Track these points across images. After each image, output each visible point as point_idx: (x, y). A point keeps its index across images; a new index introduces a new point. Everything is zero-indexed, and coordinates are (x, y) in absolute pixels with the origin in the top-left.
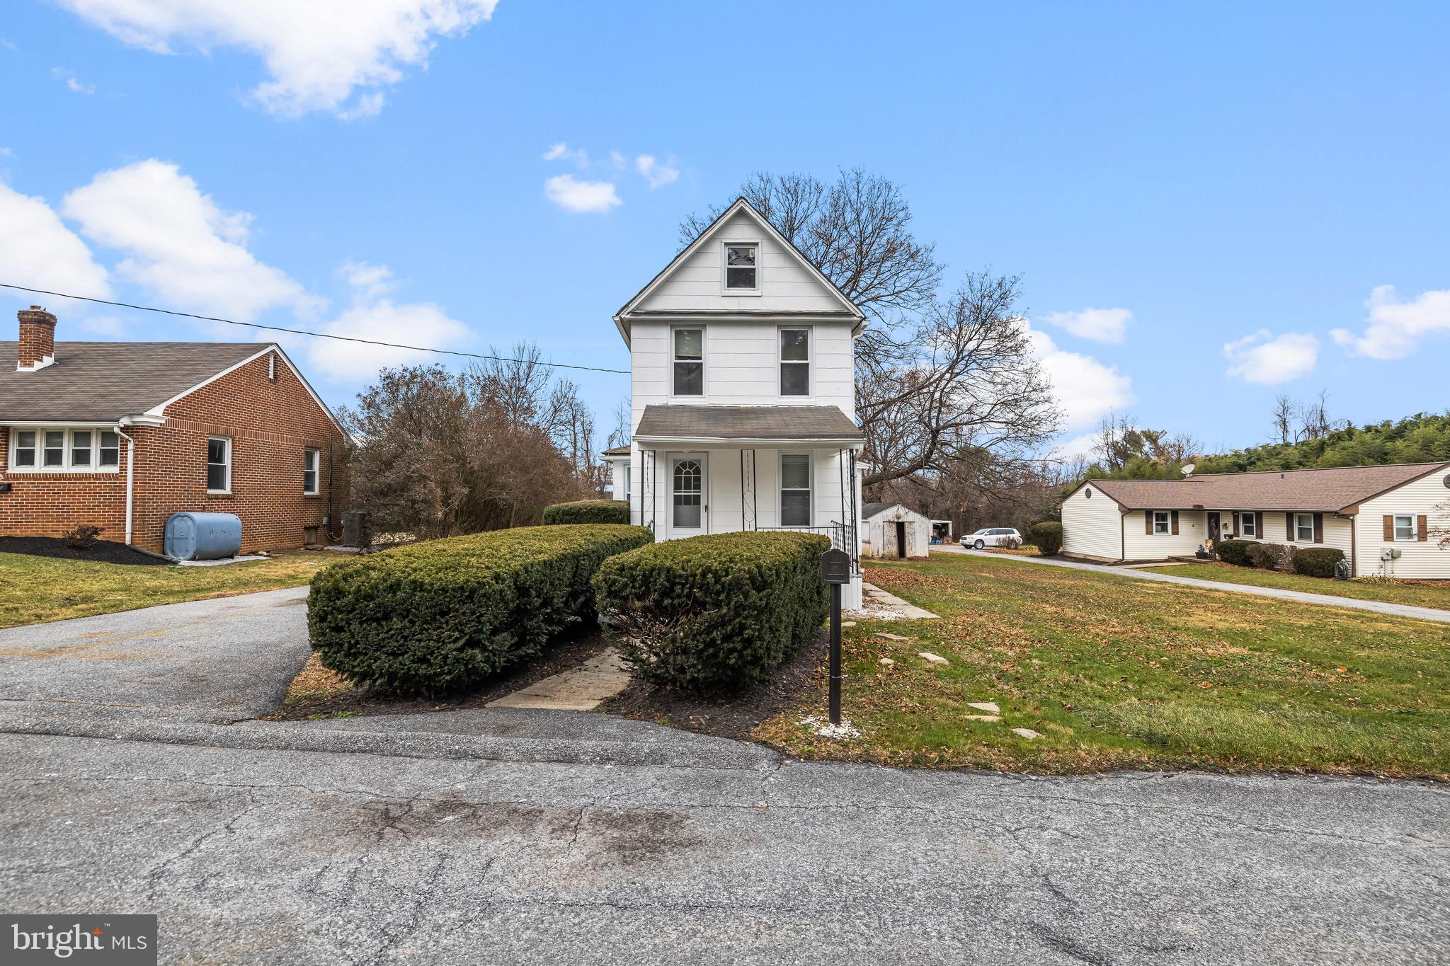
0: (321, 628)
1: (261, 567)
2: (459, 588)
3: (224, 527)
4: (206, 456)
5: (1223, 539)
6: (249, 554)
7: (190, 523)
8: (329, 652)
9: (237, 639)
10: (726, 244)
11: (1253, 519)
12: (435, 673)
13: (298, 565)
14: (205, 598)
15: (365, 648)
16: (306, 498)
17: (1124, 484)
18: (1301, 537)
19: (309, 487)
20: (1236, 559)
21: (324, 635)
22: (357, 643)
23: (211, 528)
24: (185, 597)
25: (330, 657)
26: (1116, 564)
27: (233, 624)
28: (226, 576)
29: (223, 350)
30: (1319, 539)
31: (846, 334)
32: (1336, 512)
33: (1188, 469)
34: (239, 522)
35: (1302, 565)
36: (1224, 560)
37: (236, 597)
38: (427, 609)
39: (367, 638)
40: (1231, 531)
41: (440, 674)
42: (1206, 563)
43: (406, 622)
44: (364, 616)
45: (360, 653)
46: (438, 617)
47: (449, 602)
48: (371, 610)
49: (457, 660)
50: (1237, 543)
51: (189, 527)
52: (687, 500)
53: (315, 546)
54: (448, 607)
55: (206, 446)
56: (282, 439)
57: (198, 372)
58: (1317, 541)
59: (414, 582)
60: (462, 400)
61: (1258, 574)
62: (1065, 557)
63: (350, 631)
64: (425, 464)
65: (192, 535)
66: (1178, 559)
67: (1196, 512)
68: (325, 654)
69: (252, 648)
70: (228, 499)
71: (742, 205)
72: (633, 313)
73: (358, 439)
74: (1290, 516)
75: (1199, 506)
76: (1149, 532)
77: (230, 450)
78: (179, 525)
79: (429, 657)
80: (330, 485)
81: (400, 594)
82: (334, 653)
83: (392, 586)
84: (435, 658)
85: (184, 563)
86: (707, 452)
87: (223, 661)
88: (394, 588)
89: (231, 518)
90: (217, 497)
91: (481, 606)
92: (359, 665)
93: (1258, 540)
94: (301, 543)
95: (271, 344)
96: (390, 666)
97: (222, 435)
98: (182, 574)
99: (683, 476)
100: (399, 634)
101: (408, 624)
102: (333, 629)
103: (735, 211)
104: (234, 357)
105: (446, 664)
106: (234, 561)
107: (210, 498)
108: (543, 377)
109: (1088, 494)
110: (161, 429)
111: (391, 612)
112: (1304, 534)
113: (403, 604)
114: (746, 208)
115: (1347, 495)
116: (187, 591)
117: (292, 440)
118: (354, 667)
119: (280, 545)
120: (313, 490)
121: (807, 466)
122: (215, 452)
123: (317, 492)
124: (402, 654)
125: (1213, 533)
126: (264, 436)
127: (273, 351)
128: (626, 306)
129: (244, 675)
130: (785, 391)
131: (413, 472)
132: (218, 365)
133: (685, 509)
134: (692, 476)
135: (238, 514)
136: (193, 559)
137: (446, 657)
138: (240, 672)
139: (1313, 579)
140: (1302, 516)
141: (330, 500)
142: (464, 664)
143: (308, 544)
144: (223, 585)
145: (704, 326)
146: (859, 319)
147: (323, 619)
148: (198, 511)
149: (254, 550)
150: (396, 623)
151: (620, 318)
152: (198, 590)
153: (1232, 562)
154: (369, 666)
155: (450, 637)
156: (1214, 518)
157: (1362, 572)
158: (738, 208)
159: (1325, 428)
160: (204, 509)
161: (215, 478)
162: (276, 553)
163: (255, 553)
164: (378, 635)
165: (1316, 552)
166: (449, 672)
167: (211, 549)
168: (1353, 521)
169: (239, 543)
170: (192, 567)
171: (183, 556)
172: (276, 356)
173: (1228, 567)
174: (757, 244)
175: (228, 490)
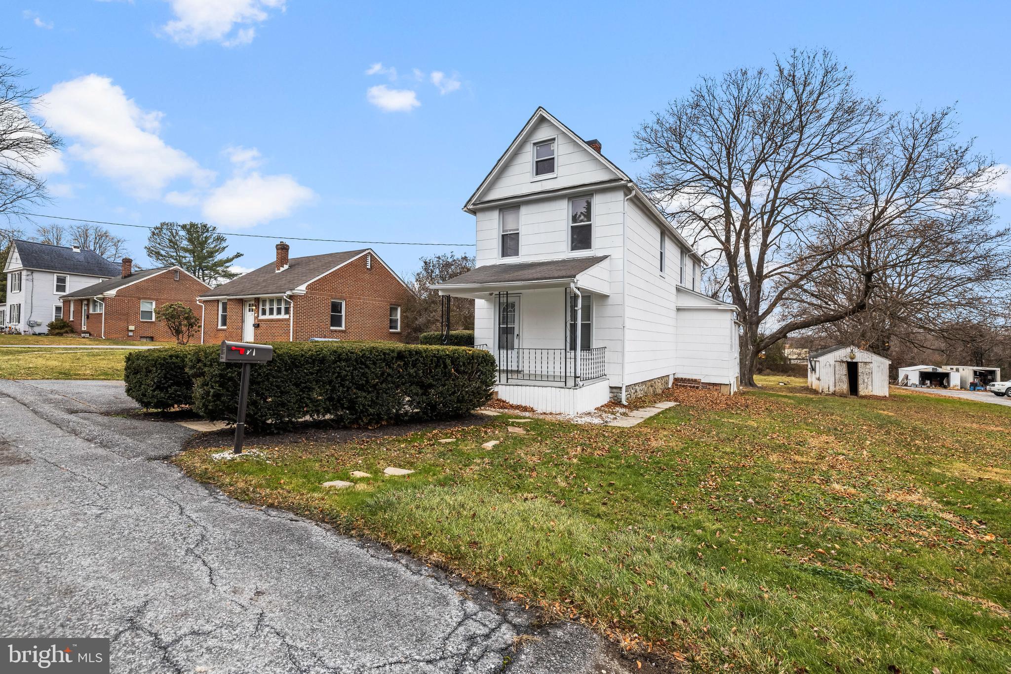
4: (330, 310)
10: (534, 144)
16: (391, 333)
19: (393, 327)
52: (506, 331)
55: (330, 304)
56: (375, 300)
70: (343, 331)
71: (540, 112)
72: (474, 204)
77: (345, 306)
86: (519, 293)
90: (336, 331)
95: (369, 249)
97: (340, 299)
103: (536, 117)
107: (332, 331)
110: (305, 296)
114: (544, 114)
117: (381, 301)
120: (397, 329)
121: (589, 304)
122: (336, 308)
123: (399, 330)
126: (364, 299)
127: (369, 253)
128: (470, 200)
130: (574, 248)
145: (521, 206)
146: (627, 182)
151: (468, 208)
158: (538, 115)
161: (335, 321)
172: (372, 255)
174: (554, 139)
175: (343, 328)
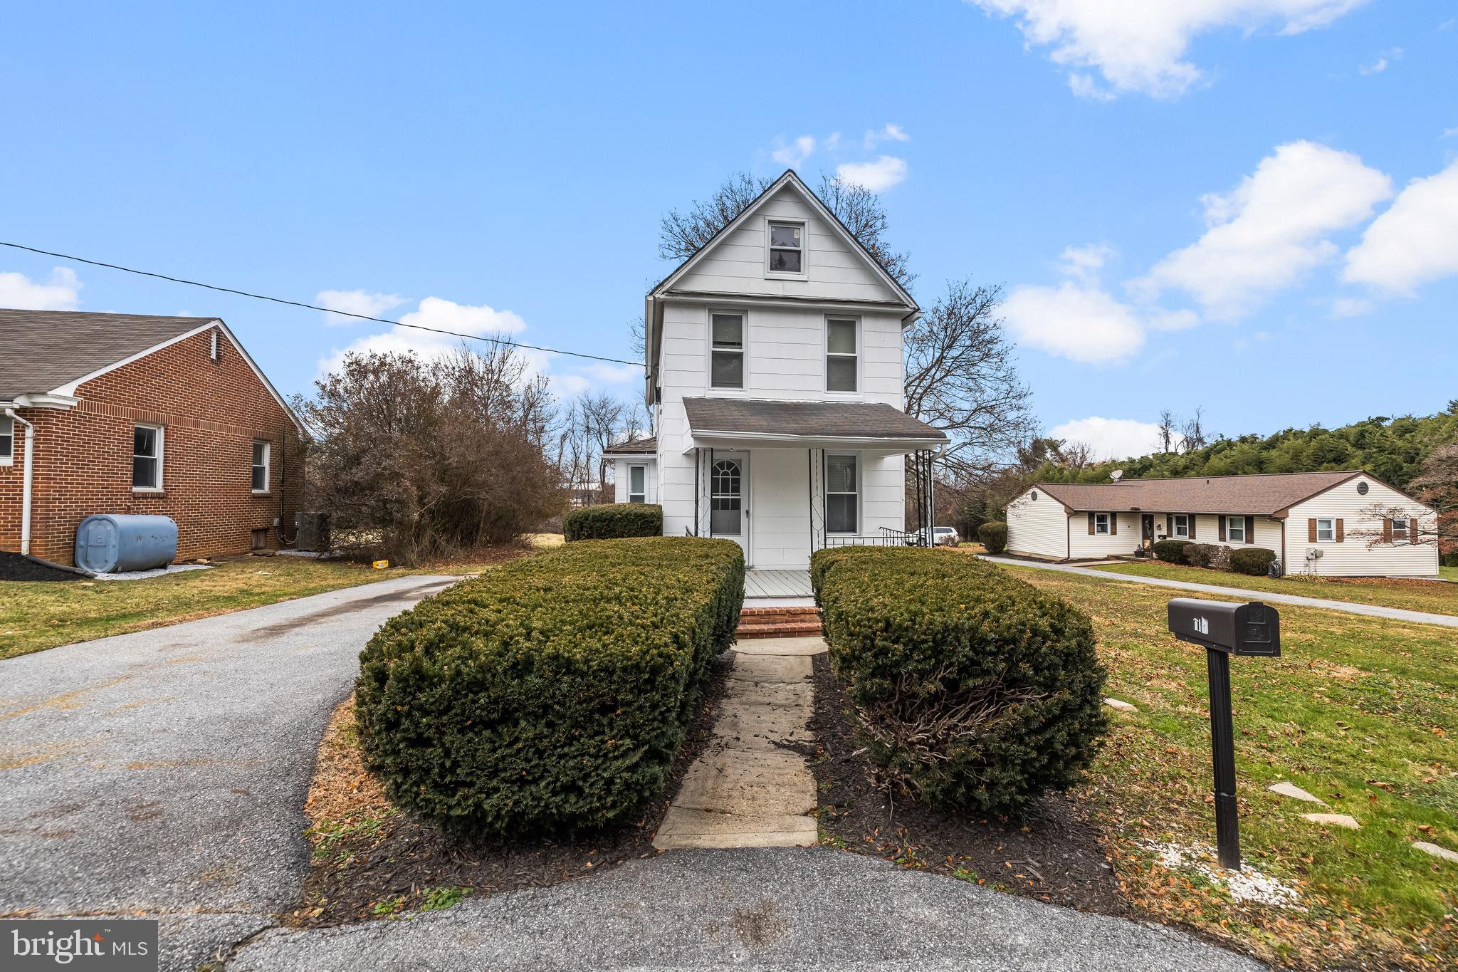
0: (390, 741)
1: (204, 580)
2: (633, 666)
3: (155, 533)
4: (131, 447)
5: (1157, 540)
6: (185, 562)
7: (110, 527)
8: (402, 784)
9: (196, 710)
10: (770, 222)
11: (1186, 520)
12: (590, 810)
13: (249, 575)
14: (135, 629)
15: (471, 774)
16: (255, 496)
17: (1066, 487)
18: (1232, 538)
19: (257, 482)
20: (1172, 559)
21: (396, 753)
22: (456, 764)
23: (138, 534)
24: (106, 629)
25: (406, 791)
26: (1062, 562)
27: (183, 677)
28: (160, 594)
29: (152, 323)
30: (1250, 540)
31: (896, 325)
32: (1270, 516)
33: (1117, 474)
34: (174, 525)
35: (1238, 564)
36: (1161, 558)
37: (178, 627)
38: (580, 703)
39: (473, 756)
40: (1164, 532)
41: (598, 810)
42: (1145, 561)
43: (541, 727)
44: (468, 718)
45: (464, 784)
46: (597, 716)
47: (617, 691)
48: (482, 708)
49: (627, 785)
50: (1173, 543)
51: (109, 532)
52: (725, 505)
53: (265, 551)
54: (614, 699)
55: (132, 434)
56: (227, 429)
57: (121, 346)
58: (1247, 542)
59: (556, 657)
60: (436, 392)
61: (1197, 572)
62: (1010, 555)
63: (443, 745)
64: (399, 459)
65: (113, 541)
66: (1117, 558)
67: (1133, 514)
68: (398, 786)
69: (225, 730)
70: (159, 498)
71: (789, 179)
72: (669, 292)
73: (317, 432)
74: (1222, 518)
75: (1136, 509)
76: (1091, 532)
77: (162, 440)
78: (95, 530)
79: (581, 783)
80: (283, 482)
81: (533, 680)
82: (417, 784)
83: (514, 665)
84: (592, 785)
85: (102, 576)
86: (749, 451)
87: (183, 763)
88: (522, 668)
89: (163, 521)
90: (145, 496)
91: (666, 695)
92: (459, 804)
93: (1191, 541)
94: (248, 547)
95: (214, 319)
96: (516, 803)
97: (152, 422)
98: (101, 592)
99: (720, 477)
100: (531, 747)
101: (546, 731)
102: (412, 743)
103: (782, 185)
104: (167, 331)
105: (609, 792)
106: (167, 572)
107: (136, 496)
108: (518, 371)
109: (1034, 496)
110: (71, 412)
111: (516, 710)
112: (1235, 535)
113: (538, 697)
114: (794, 183)
115: (1276, 500)
116: (109, 619)
117: (238, 431)
118: (450, 808)
119: (223, 551)
120: (262, 488)
121: (853, 467)
122: (143, 442)
123: (266, 489)
124: (535, 781)
125: (1147, 534)
126: (205, 426)
127: (216, 328)
128: (661, 285)
129: (226, 794)
130: (831, 386)
131: (385, 469)
132: (147, 339)
133: (723, 514)
134: (730, 477)
135: (172, 515)
136: (114, 571)
137: (610, 782)
138: (217, 786)
139: (1248, 577)
140: (1234, 519)
141: (282, 499)
142: (637, 791)
143: (256, 548)
144: (157, 608)
145: (746, 312)
146: (911, 310)
147: (392, 725)
148: (120, 513)
149: (191, 557)
150: (527, 730)
151: (654, 297)
152: (124, 616)
153: (1169, 561)
154: (478, 806)
155: (616, 747)
156: (1147, 520)
157: (1291, 570)
158: (785, 182)
159: (1200, 440)
160: (128, 511)
161: (143, 473)
162: (220, 560)
163: (193, 561)
164: (494, 750)
165: (1251, 552)
166: (614, 805)
167: (138, 558)
168: (1283, 524)
169: (173, 551)
170: (112, 582)
171: (101, 568)
172: (219, 334)
173: (1166, 566)
174: (803, 224)
175: (159, 488)
